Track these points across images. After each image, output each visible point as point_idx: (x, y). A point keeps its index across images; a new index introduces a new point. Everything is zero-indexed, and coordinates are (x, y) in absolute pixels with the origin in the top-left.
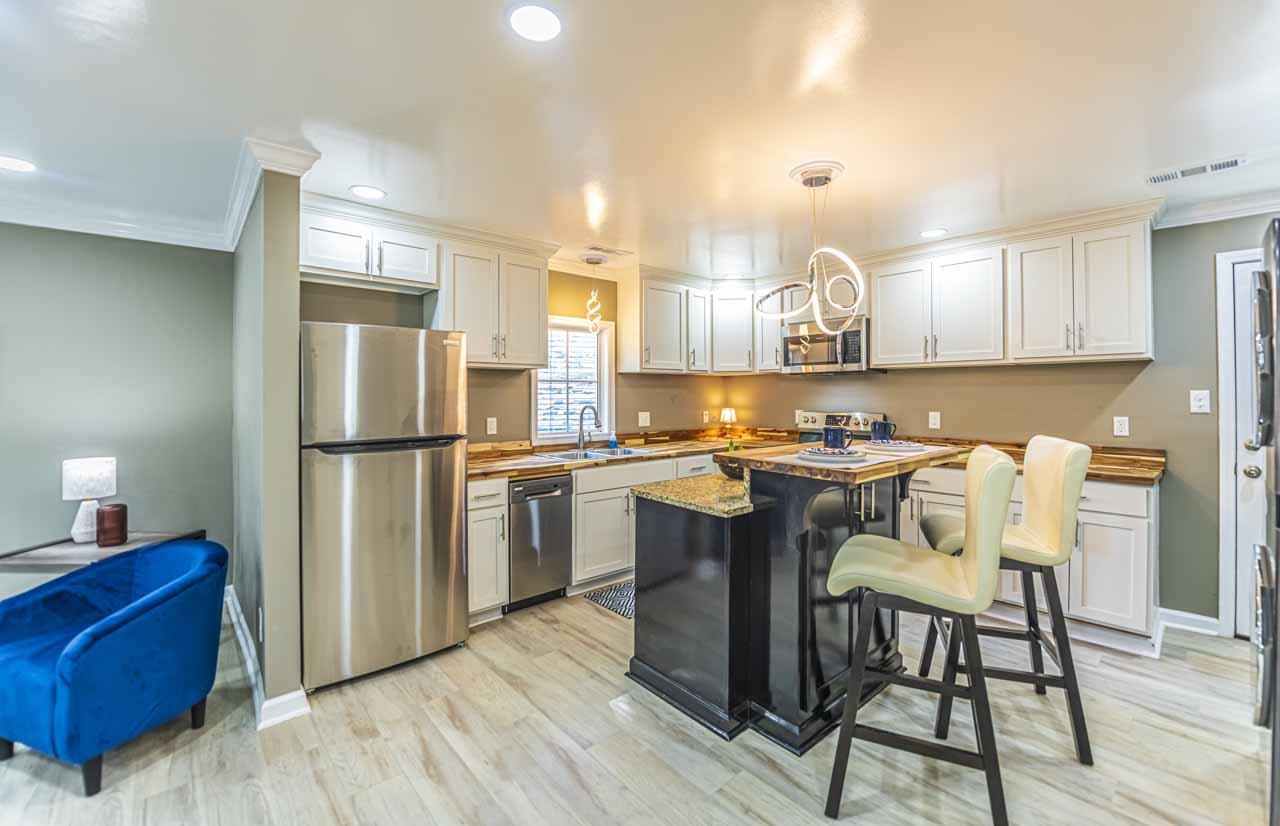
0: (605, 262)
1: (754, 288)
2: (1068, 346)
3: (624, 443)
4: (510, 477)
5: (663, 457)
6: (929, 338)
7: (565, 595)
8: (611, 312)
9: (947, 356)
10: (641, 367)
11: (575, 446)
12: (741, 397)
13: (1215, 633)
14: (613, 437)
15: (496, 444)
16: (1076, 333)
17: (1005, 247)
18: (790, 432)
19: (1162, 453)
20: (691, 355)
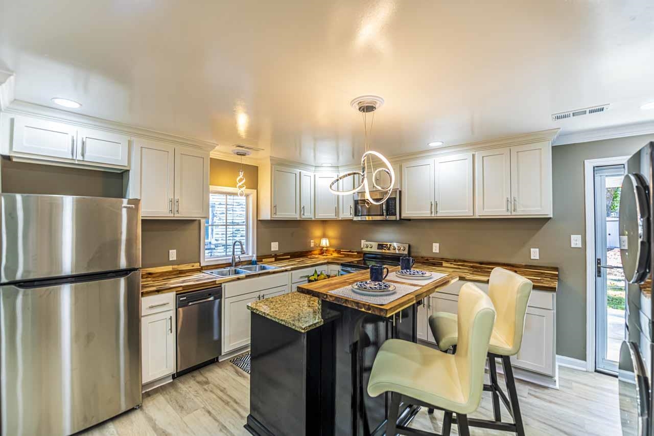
0: (249, 154)
1: (338, 171)
2: (508, 210)
3: (262, 261)
4: (176, 291)
5: (282, 271)
6: (433, 203)
7: (217, 361)
8: (254, 184)
9: (443, 213)
10: (271, 217)
11: (229, 265)
12: (332, 232)
13: (584, 369)
14: (254, 258)
15: (175, 267)
16: (511, 202)
17: (474, 153)
18: (358, 253)
19: (556, 269)
20: (302, 209)
